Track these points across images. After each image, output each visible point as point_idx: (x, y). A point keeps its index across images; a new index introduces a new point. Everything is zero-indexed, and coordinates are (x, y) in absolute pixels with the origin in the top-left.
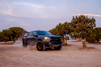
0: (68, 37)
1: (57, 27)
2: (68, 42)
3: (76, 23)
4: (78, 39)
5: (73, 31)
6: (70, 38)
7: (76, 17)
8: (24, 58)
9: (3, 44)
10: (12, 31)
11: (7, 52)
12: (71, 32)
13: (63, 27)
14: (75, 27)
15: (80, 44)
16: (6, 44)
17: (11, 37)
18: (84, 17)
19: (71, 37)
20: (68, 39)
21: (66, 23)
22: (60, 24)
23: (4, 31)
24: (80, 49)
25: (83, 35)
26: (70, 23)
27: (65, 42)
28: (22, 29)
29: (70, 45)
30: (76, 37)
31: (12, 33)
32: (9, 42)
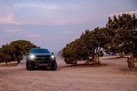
0: (101, 52)
1: (83, 37)
2: (102, 60)
4: (118, 55)
5: (109, 42)
6: (105, 53)
9: (3, 66)
10: (16, 47)
11: (10, 77)
12: (105, 43)
13: (93, 35)
14: (113, 35)
15: (123, 62)
17: (14, 55)
18: (129, 16)
19: (107, 52)
20: (102, 55)
21: (97, 30)
22: (87, 32)
24: (123, 70)
25: (128, 46)
26: (104, 29)
28: (29, 43)
29: (106, 65)
30: (114, 51)
31: (15, 49)
32: (11, 63)
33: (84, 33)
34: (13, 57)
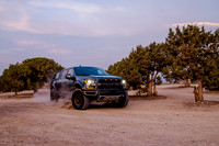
0: (159, 78)
1: (133, 55)
2: (159, 89)
3: (178, 44)
4: (182, 83)
5: (170, 64)
6: (164, 80)
7: (177, 29)
8: (57, 129)
9: (10, 97)
10: (31, 68)
11: (20, 114)
12: (165, 65)
13: (147, 54)
14: (175, 54)
15: (188, 93)
16: (16, 96)
17: (29, 81)
18: (196, 29)
19: (167, 78)
20: (160, 83)
21: (153, 46)
22: (139, 49)
23: (11, 67)
24: (188, 105)
25: (194, 71)
26: (163, 45)
27: (152, 89)
28: (52, 62)
29: (165, 97)
30: (176, 77)
31: (30, 71)
32: (24, 92)
33: (135, 49)
34: (26, 84)
